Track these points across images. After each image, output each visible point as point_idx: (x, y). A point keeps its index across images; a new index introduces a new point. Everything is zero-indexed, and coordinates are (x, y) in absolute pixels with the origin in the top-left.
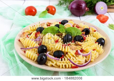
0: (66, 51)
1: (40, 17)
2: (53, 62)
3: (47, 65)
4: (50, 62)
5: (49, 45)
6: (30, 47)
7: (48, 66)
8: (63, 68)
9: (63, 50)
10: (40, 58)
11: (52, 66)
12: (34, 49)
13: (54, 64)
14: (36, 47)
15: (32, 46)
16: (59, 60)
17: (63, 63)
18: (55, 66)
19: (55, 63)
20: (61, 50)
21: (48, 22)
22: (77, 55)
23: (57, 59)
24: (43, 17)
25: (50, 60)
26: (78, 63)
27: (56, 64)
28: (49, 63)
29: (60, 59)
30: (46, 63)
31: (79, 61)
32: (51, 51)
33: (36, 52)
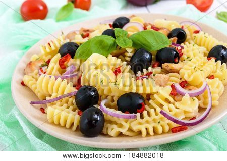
0: (148, 91)
1: (58, 20)
2: (121, 126)
3: (107, 135)
4: (114, 126)
5: (102, 82)
6: (54, 95)
7: (111, 136)
9: (141, 91)
10: (87, 121)
11: (120, 135)
12: (64, 100)
13: (124, 131)
14: (69, 95)
15: (57, 93)
16: (135, 117)
17: (147, 122)
18: (128, 133)
19: (127, 126)
20: (134, 91)
23: (130, 116)
24: (65, 20)
25: (111, 122)
26: (183, 116)
27: (130, 130)
28: (113, 130)
29: (138, 114)
30: (104, 131)
31: (185, 112)
32: (109, 98)
33: (71, 107)
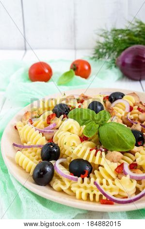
1: (60, 84)
2: (64, 184)
3: (51, 187)
4: (59, 182)
6: (29, 143)
7: (54, 190)
8: (81, 199)
11: (62, 191)
12: (34, 149)
13: (64, 188)
14: (39, 146)
15: (32, 141)
16: (77, 180)
17: (85, 188)
18: (67, 192)
19: (68, 184)
20: (85, 158)
21: (83, 94)
22: (119, 176)
23: (72, 178)
25: (59, 178)
27: (70, 188)
28: (57, 184)
29: (80, 179)
30: (51, 183)
31: (120, 190)
32: (68, 158)
33: (37, 157)
